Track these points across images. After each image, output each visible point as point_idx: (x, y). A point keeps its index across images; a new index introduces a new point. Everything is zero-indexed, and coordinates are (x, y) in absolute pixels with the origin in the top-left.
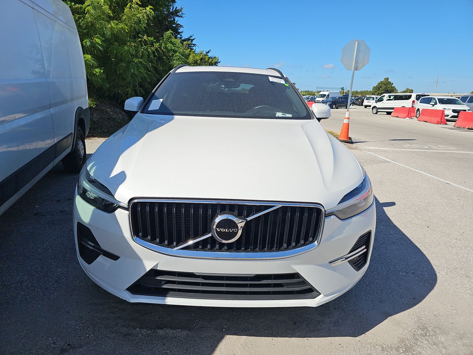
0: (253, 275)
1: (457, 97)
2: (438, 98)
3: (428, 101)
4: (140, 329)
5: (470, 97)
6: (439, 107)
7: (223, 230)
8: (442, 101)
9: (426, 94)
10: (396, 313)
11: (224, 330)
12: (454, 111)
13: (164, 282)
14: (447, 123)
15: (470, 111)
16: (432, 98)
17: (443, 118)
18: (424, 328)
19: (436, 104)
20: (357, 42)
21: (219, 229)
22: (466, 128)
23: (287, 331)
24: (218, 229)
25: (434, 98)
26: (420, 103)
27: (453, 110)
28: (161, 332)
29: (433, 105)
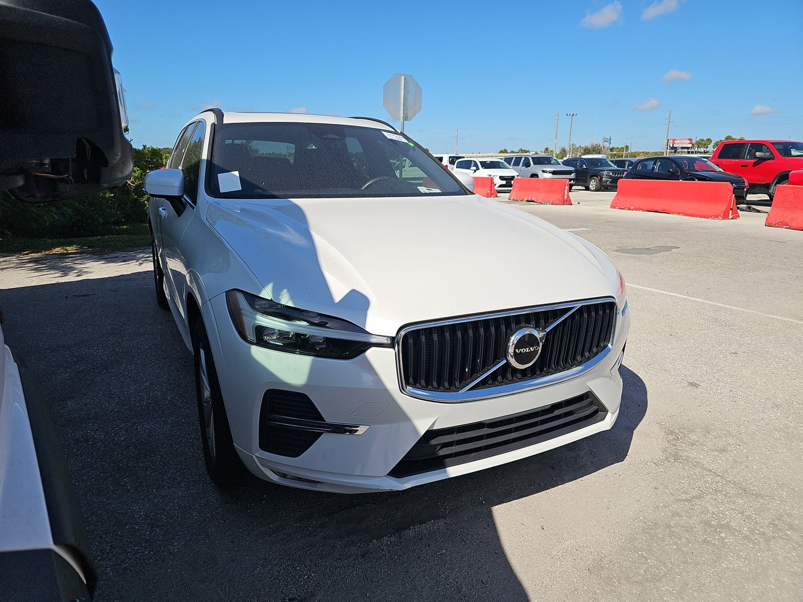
0: (549, 406)
1: (502, 159)
2: (480, 162)
3: (467, 165)
4: (377, 540)
5: (514, 159)
6: (483, 173)
7: (524, 350)
8: (485, 165)
9: (460, 155)
10: (637, 426)
11: (484, 502)
12: (502, 178)
13: (438, 447)
14: (499, 194)
15: (519, 177)
16: (471, 161)
17: (492, 188)
18: (672, 433)
19: (478, 169)
20: (403, 77)
21: (519, 351)
22: (525, 200)
23: (553, 479)
24: (517, 350)
25: (474, 161)
26: (457, 167)
27: (500, 177)
28: (410, 533)
29: (475, 171)
